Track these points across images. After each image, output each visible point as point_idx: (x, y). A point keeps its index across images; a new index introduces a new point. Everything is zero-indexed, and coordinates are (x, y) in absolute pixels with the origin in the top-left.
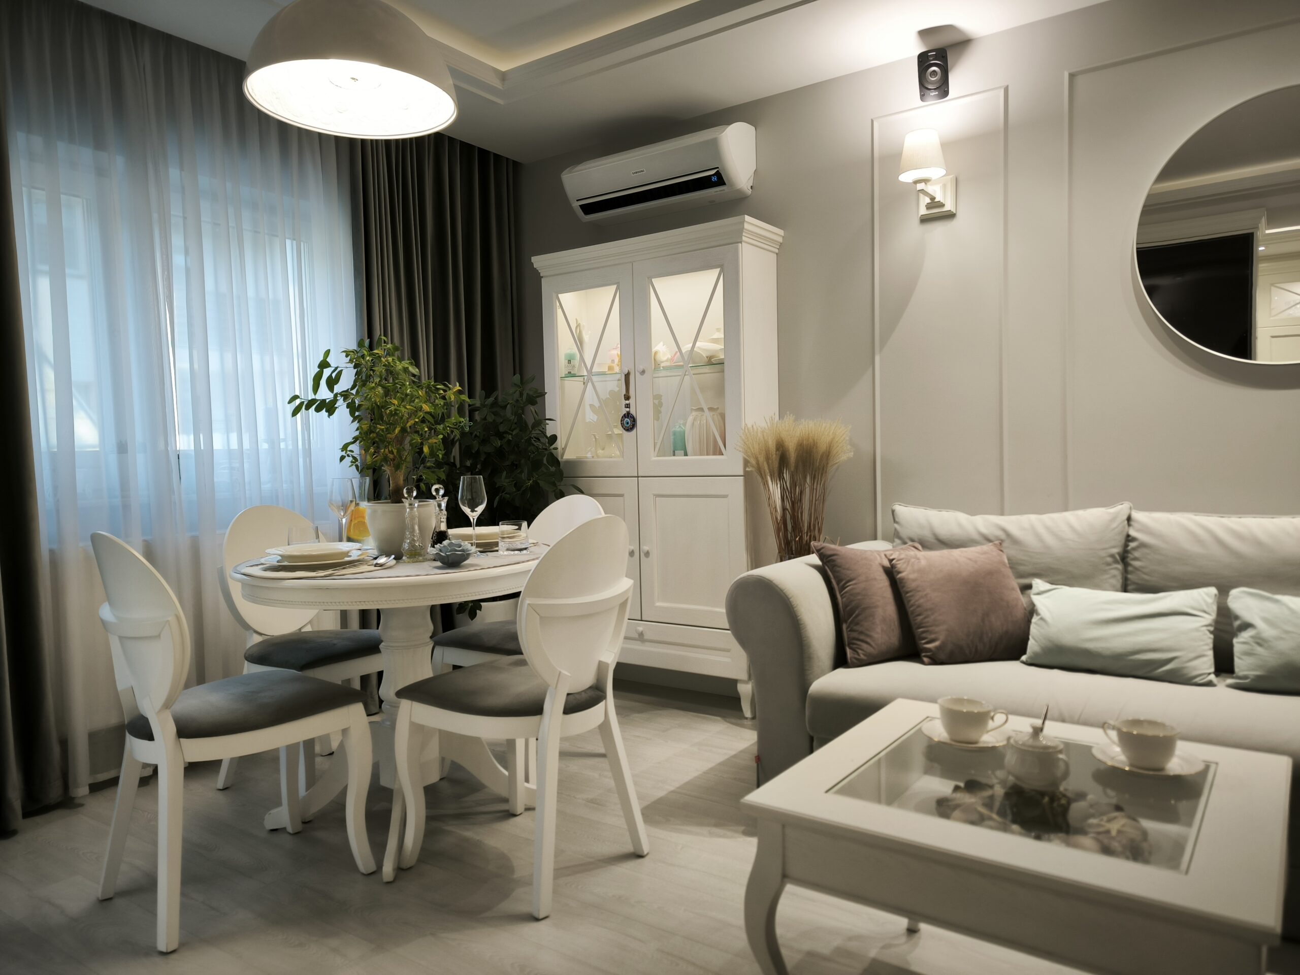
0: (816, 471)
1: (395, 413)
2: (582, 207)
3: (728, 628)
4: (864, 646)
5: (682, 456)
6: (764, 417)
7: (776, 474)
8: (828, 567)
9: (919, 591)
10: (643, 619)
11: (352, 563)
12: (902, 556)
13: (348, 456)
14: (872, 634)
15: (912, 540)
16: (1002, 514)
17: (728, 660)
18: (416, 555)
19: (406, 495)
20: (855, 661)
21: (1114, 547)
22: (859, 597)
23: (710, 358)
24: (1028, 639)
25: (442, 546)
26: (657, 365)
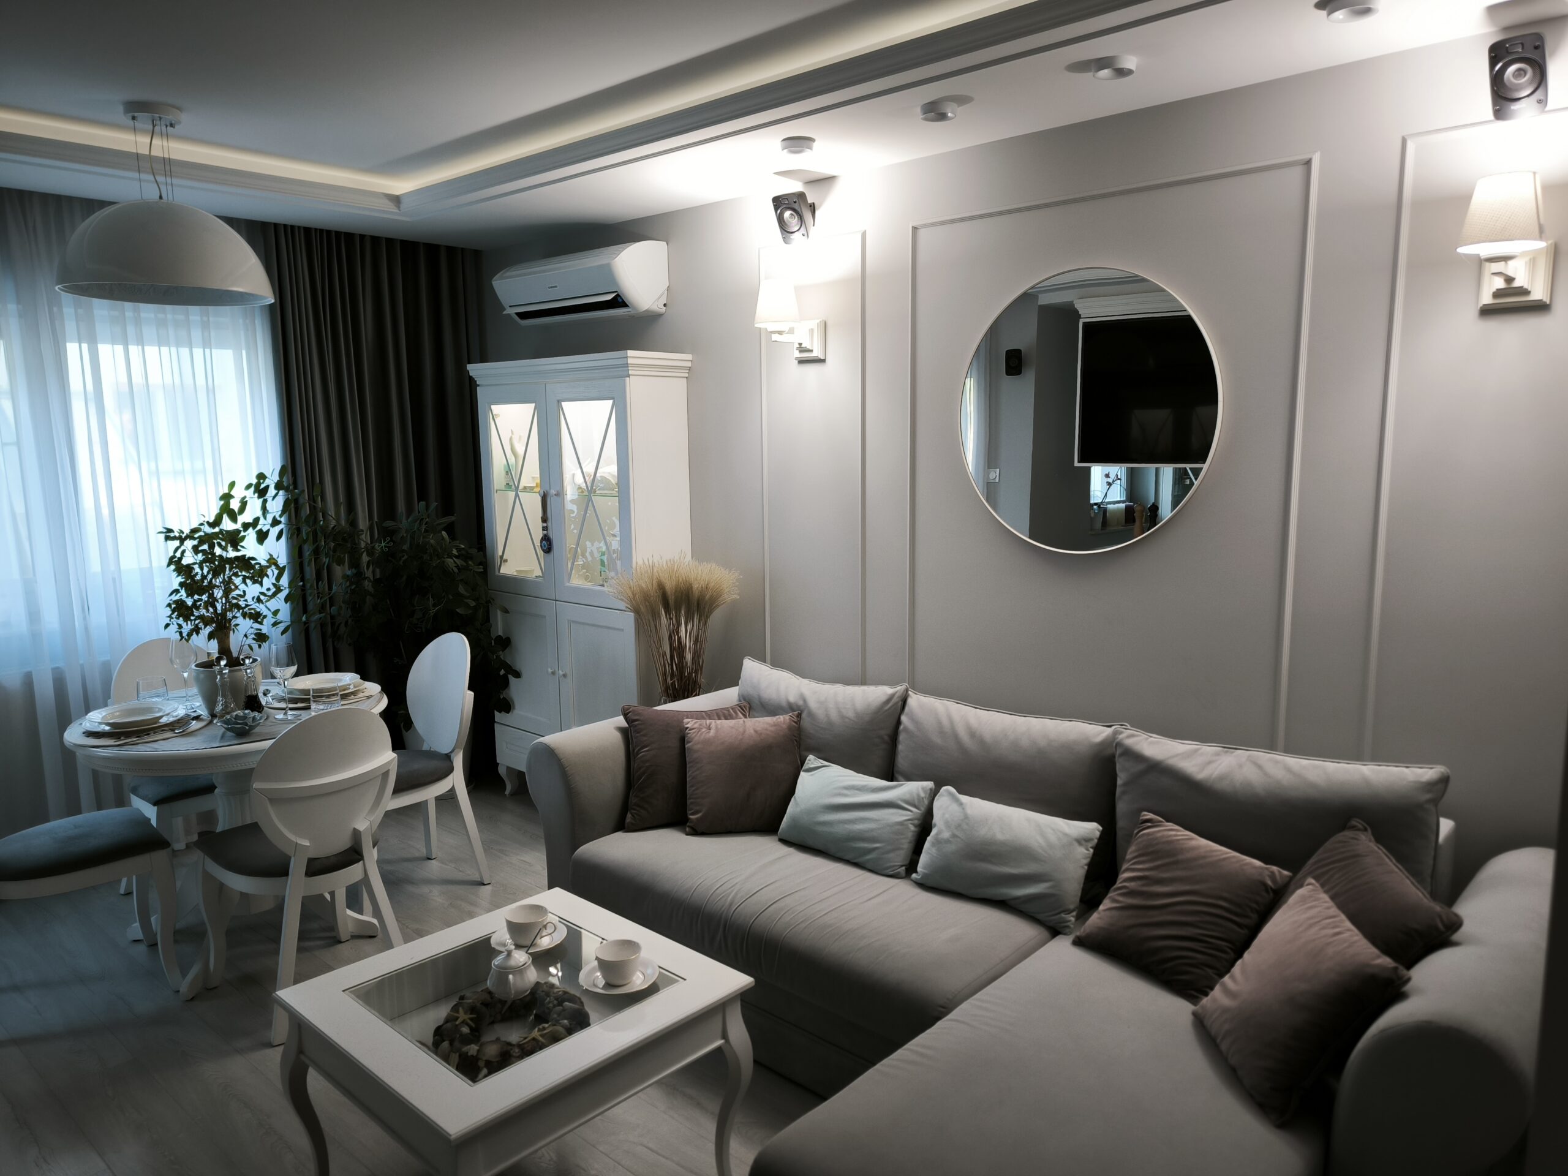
2: (518, 314)
4: (642, 812)
8: (631, 731)
14: (652, 800)
20: (631, 826)
24: (784, 816)
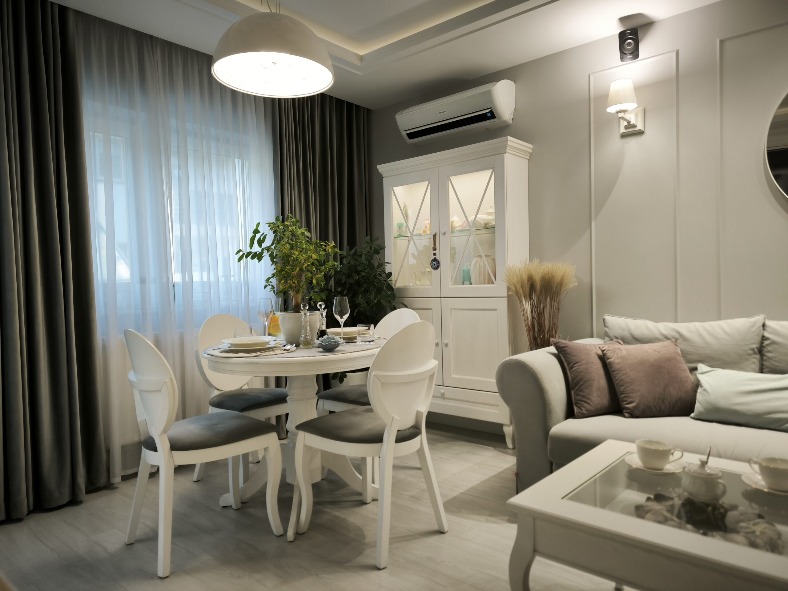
0: (553, 294)
1: (296, 260)
2: (408, 134)
3: (497, 391)
4: (586, 405)
5: (468, 285)
6: (520, 261)
7: (528, 296)
8: (562, 355)
9: (622, 371)
10: (444, 385)
11: (271, 349)
12: (610, 348)
13: (269, 285)
14: (591, 397)
15: (617, 338)
16: (676, 321)
17: (497, 412)
18: (308, 344)
19: (302, 308)
20: (579, 414)
21: (754, 344)
22: (582, 374)
23: (486, 224)
24: (695, 403)
25: (323, 339)
26: (453, 229)
